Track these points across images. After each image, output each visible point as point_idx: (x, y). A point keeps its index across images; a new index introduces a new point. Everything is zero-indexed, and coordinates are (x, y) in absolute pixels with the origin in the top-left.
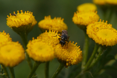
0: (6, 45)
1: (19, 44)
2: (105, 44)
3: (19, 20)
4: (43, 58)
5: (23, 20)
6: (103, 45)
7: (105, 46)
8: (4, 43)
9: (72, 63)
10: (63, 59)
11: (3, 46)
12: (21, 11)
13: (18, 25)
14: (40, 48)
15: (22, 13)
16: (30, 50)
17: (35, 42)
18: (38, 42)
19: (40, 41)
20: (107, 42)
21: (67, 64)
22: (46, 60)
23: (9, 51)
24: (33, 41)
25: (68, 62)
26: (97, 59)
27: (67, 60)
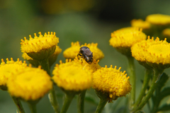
0: (23, 72)
1: (42, 71)
2: (161, 62)
3: (38, 43)
4: (77, 84)
5: (44, 42)
6: (158, 63)
7: (161, 64)
8: (20, 71)
9: (118, 94)
10: (104, 89)
11: (20, 74)
12: (40, 33)
13: (37, 48)
14: (72, 74)
15: (41, 36)
16: (58, 76)
17: (63, 67)
18: (68, 66)
19: (70, 65)
20: (163, 59)
21: (111, 96)
22: (81, 88)
23: (29, 79)
24: (61, 65)
25: (112, 93)
26: (150, 90)
27: (111, 90)
